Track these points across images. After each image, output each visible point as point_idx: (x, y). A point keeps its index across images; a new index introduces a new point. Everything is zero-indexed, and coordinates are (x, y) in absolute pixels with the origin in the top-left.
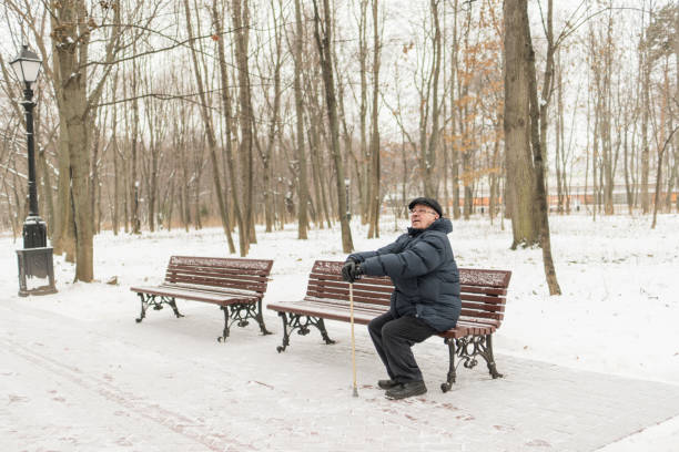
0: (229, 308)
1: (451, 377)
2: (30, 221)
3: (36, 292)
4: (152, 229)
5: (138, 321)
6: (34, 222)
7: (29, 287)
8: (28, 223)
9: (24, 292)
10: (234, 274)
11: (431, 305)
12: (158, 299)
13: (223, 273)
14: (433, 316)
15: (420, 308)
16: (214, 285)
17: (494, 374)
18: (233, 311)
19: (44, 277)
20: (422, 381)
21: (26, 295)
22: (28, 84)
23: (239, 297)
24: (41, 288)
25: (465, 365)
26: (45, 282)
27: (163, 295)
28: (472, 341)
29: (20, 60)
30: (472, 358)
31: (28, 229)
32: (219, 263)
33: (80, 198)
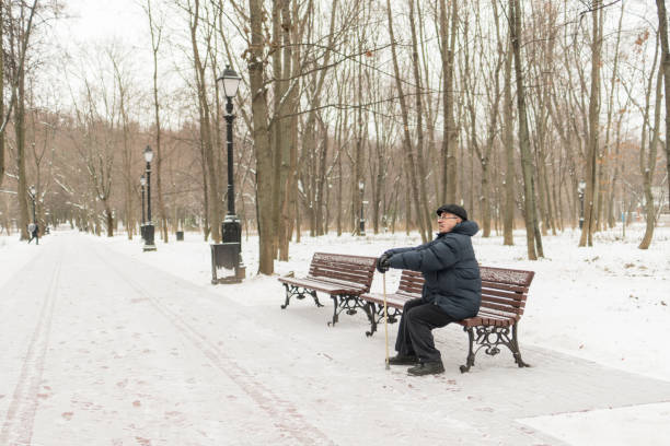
0: (338, 298)
1: (471, 360)
2: (228, 219)
3: (225, 281)
4: (376, 231)
5: (283, 307)
6: (231, 221)
7: (219, 277)
8: (226, 221)
9: (215, 281)
10: (352, 269)
11: (448, 296)
12: (301, 290)
13: (345, 268)
14: (448, 305)
15: (438, 298)
16: (338, 278)
17: (521, 364)
18: (342, 300)
19: (231, 269)
20: (440, 362)
21: (216, 283)
22: (229, 99)
23: (348, 289)
24: (229, 278)
25: (487, 352)
26: (232, 273)
27: (305, 287)
28: (493, 331)
29: (223, 78)
30: (493, 347)
31: (227, 226)
32: (345, 259)
33: (264, 199)
